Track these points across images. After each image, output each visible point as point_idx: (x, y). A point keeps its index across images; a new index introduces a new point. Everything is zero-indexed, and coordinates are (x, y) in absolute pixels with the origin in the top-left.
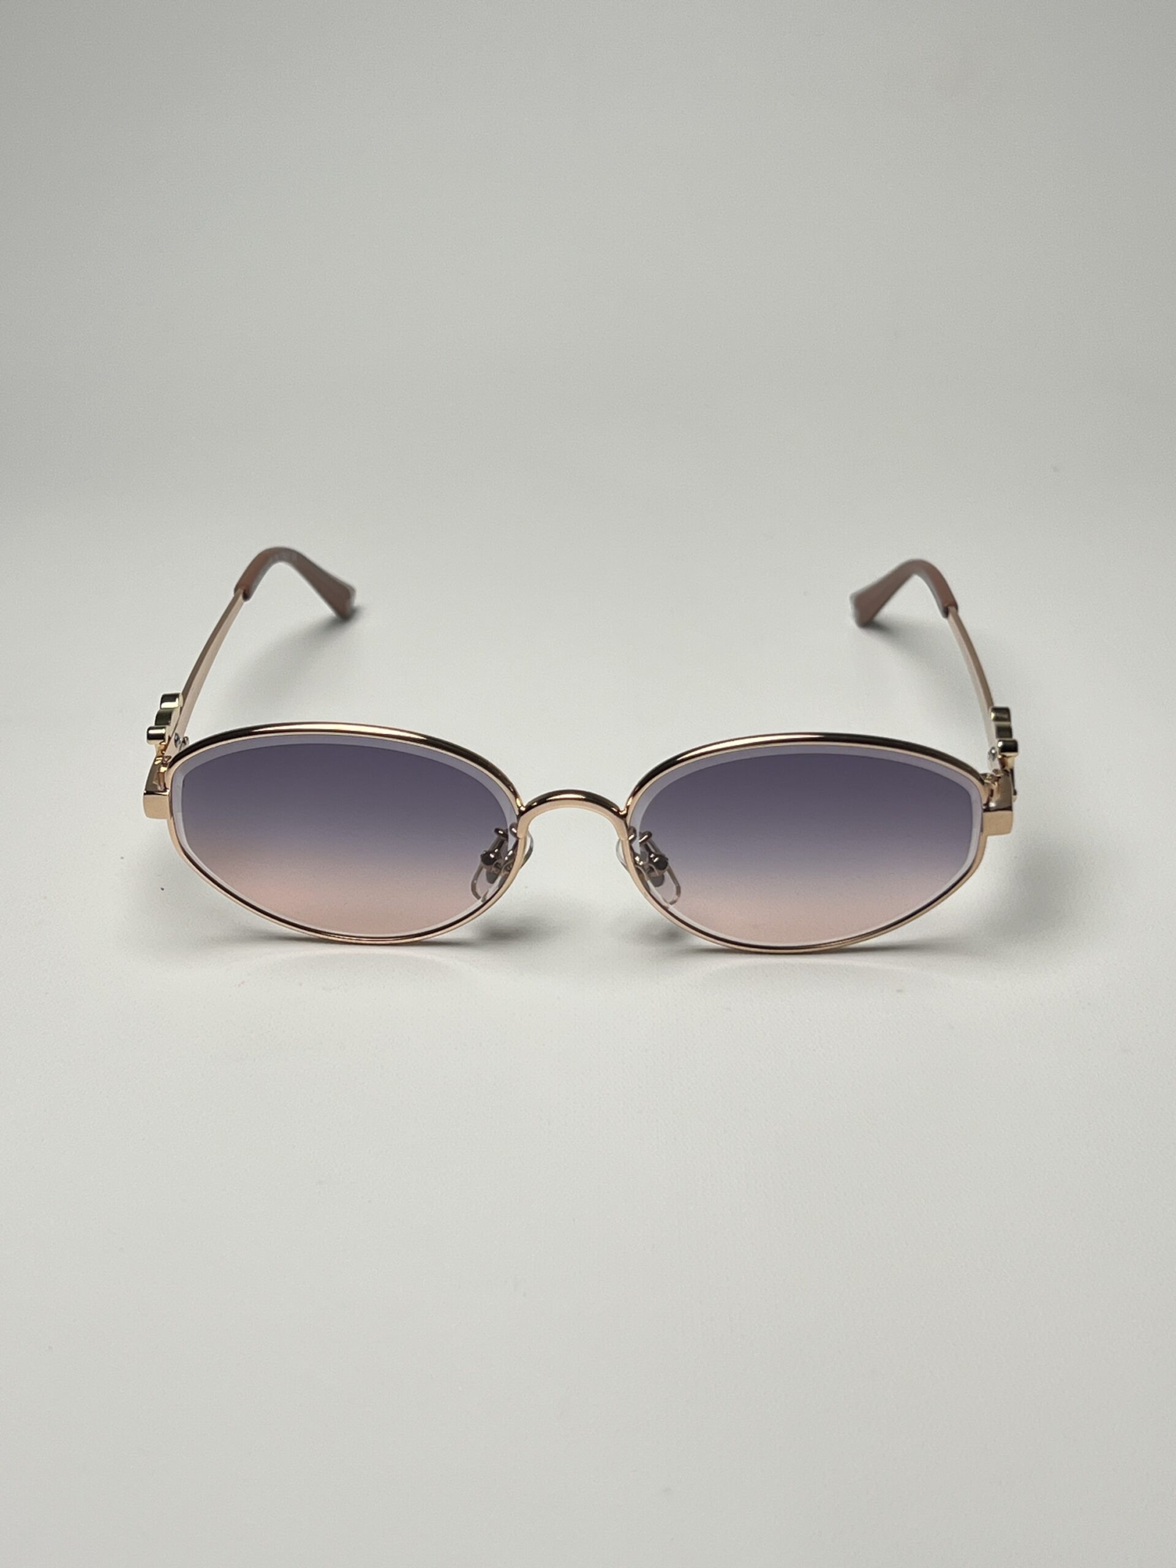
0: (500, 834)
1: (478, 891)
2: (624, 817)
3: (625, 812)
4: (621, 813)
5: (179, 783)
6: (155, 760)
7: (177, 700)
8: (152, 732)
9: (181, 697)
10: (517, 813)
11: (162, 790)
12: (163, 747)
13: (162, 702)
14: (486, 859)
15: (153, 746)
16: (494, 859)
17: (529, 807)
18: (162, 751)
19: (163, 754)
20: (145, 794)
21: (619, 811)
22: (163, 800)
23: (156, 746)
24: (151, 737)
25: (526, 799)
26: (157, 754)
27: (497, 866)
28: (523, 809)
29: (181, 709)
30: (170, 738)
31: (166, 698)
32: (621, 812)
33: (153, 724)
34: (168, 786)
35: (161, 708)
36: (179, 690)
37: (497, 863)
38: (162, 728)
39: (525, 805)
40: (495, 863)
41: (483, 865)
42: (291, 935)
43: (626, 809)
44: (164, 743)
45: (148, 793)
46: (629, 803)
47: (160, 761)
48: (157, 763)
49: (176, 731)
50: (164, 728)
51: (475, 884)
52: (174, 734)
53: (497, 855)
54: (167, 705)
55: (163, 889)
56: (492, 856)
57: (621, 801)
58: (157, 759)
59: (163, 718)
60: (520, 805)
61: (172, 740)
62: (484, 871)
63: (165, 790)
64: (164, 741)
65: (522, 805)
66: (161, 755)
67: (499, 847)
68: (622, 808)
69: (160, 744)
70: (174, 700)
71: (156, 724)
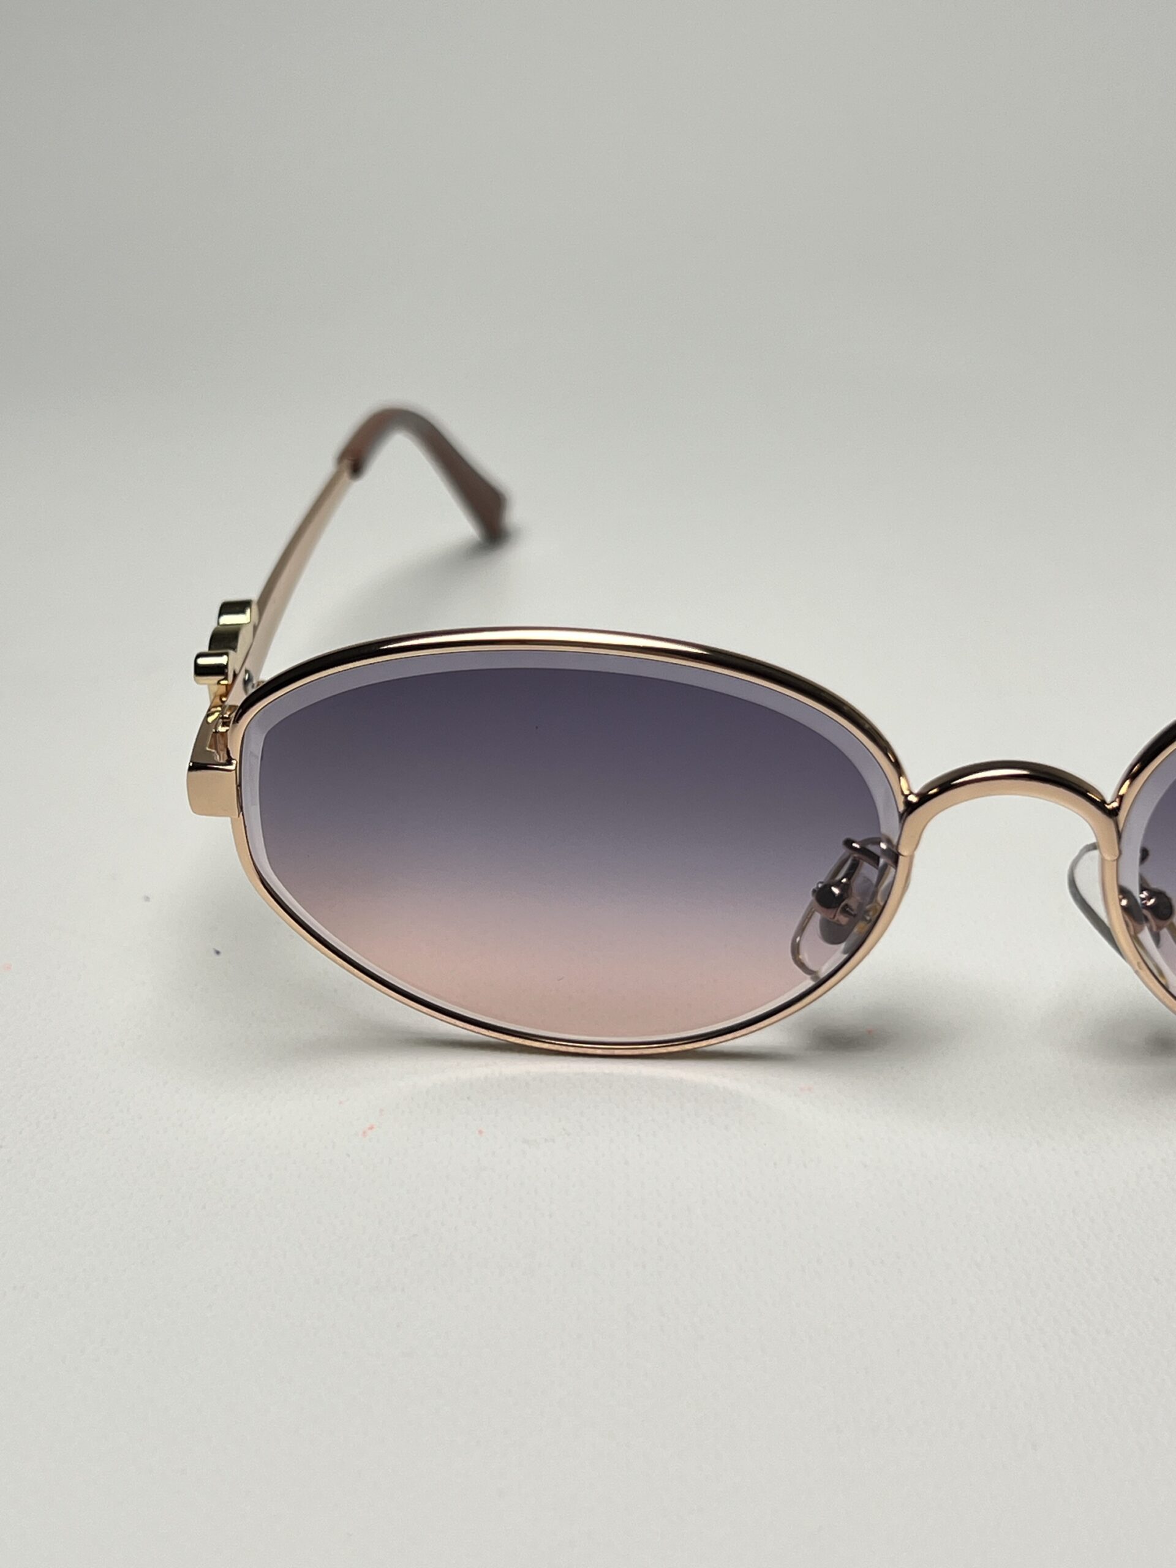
0: (855, 849)
1: (805, 956)
2: (1113, 813)
3: (1115, 805)
4: (1109, 807)
5: (256, 747)
6: (208, 715)
7: (248, 611)
8: (202, 661)
9: (254, 607)
10: (902, 808)
11: (222, 761)
12: (223, 690)
13: (221, 614)
14: (823, 897)
15: (205, 687)
16: (841, 898)
17: (925, 798)
18: (221, 697)
19: (223, 702)
20: (191, 769)
21: (1104, 802)
22: (225, 780)
23: (209, 685)
24: (201, 671)
25: (917, 779)
26: (212, 703)
27: (846, 911)
28: (913, 799)
29: (255, 628)
30: (235, 676)
31: (228, 608)
32: (1108, 804)
33: (206, 649)
34: (235, 754)
35: (218, 623)
36: (253, 595)
37: (847, 905)
38: (221, 655)
39: (916, 791)
40: (843, 904)
41: (816, 904)
42: (454, 1038)
43: (1117, 800)
44: (225, 682)
45: (195, 767)
46: (1122, 792)
47: (216, 714)
48: (210, 719)
49: (247, 666)
50: (227, 654)
51: (798, 944)
52: (243, 671)
53: (845, 888)
54: (228, 620)
55: (218, 953)
56: (836, 891)
57: (1107, 787)
58: (213, 710)
59: (223, 640)
60: (906, 792)
61: (240, 680)
62: (817, 917)
63: (229, 763)
64: (226, 679)
65: (911, 793)
66: (220, 703)
67: (849, 875)
68: (1108, 799)
69: (219, 683)
70: (243, 612)
71: (210, 648)
